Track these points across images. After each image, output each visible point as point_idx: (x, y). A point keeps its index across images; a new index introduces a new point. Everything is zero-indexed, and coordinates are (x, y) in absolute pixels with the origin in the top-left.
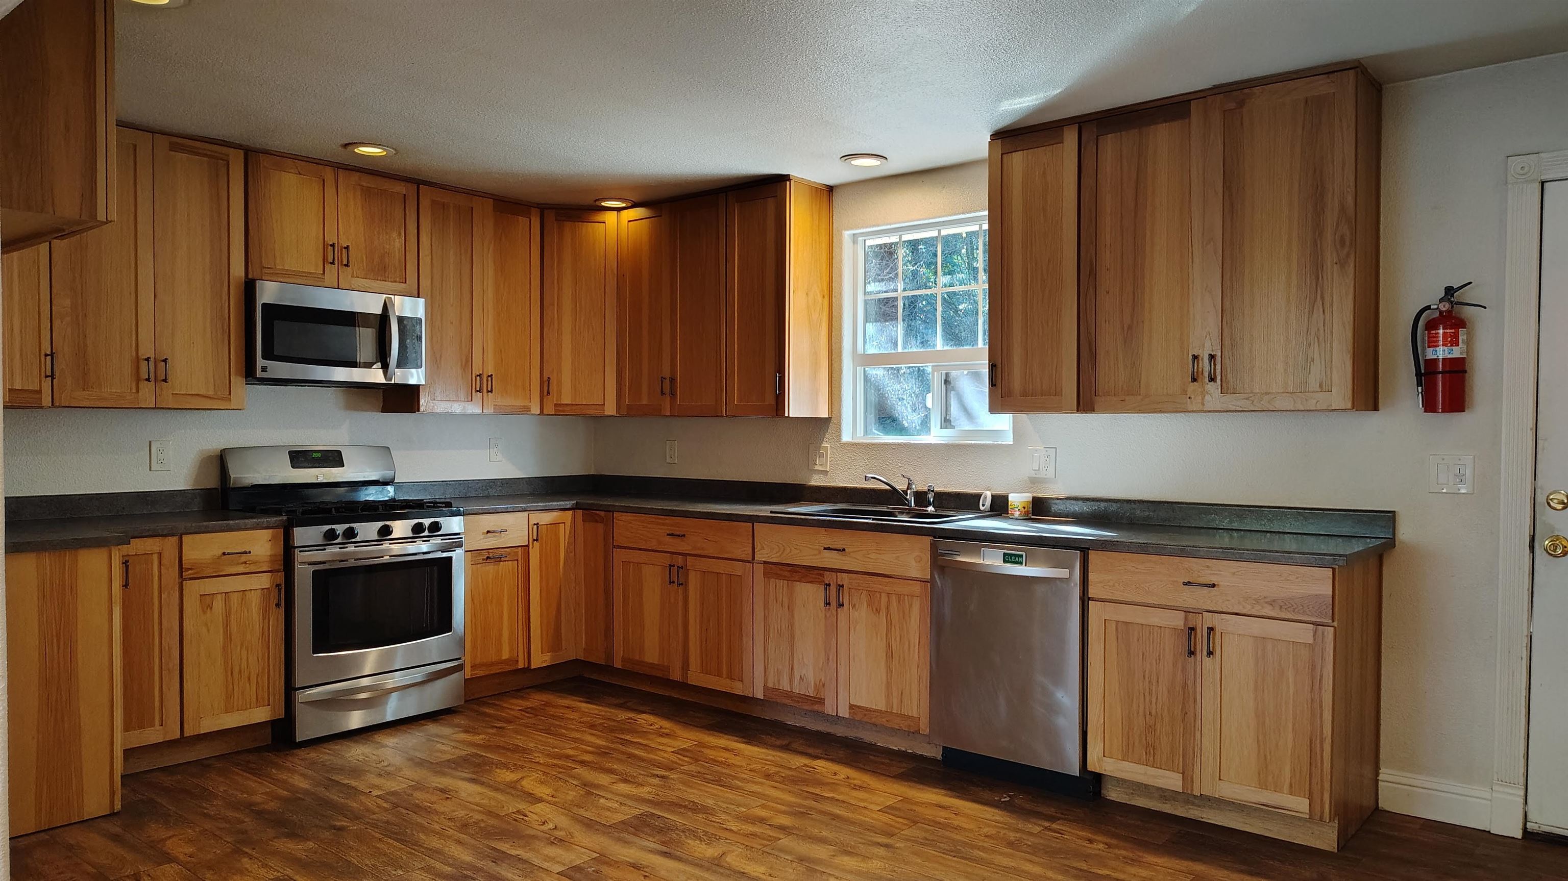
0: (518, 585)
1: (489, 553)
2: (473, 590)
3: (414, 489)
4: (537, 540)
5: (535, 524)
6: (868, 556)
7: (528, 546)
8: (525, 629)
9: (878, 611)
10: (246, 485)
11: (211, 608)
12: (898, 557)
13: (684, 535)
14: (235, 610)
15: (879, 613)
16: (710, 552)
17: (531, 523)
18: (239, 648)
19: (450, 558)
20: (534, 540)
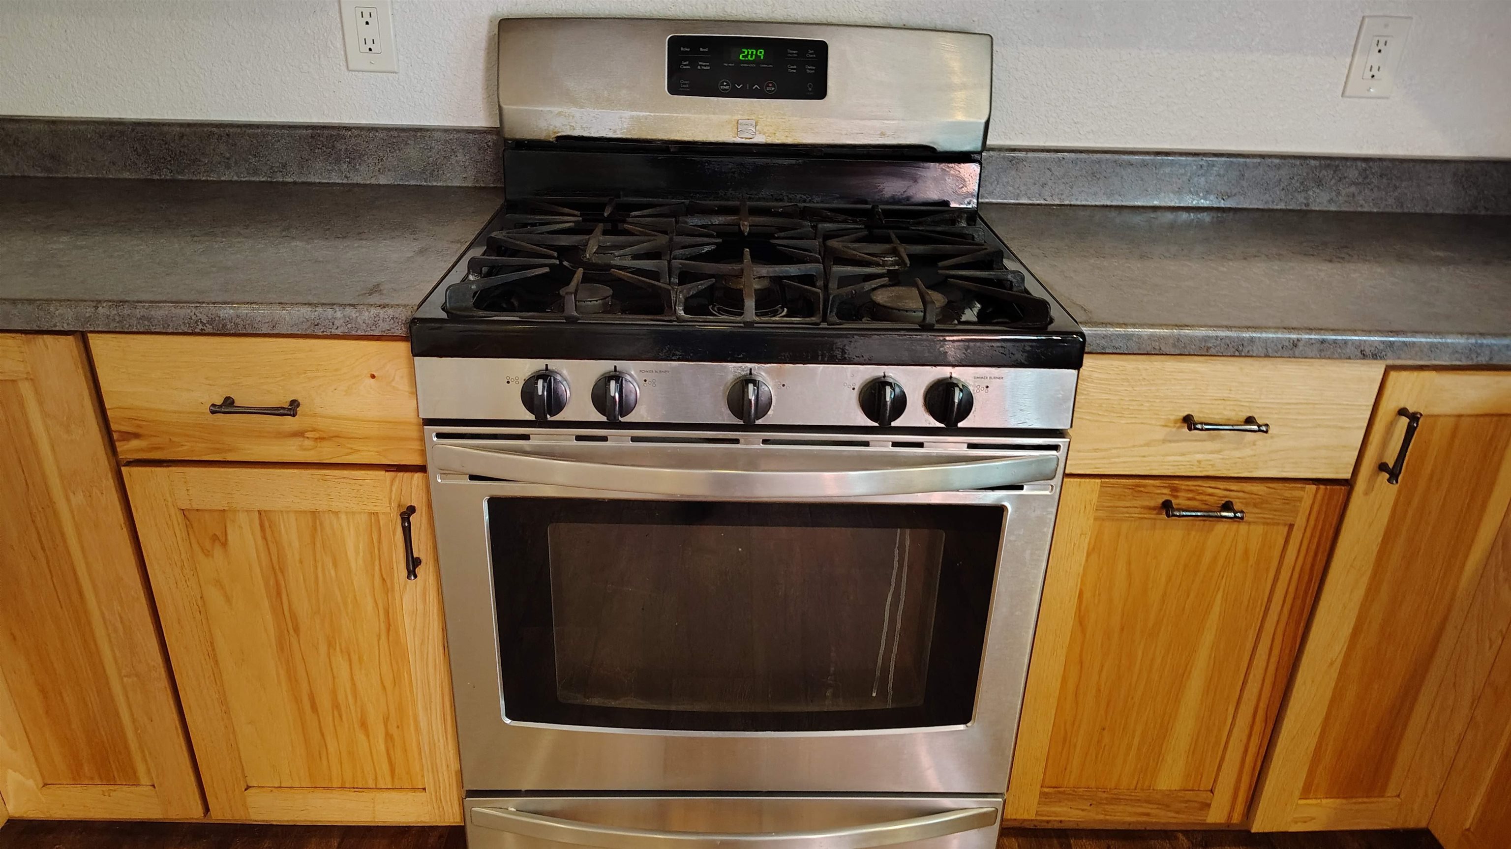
0: (1270, 600)
1: (1174, 489)
2: (1087, 595)
3: (1058, 171)
4: (1394, 475)
5: (1402, 412)
7: (1348, 484)
8: (1253, 749)
10: (542, 136)
11: (224, 544)
14: (297, 557)
17: (1389, 405)
18: (323, 649)
19: (998, 512)
20: (1382, 467)
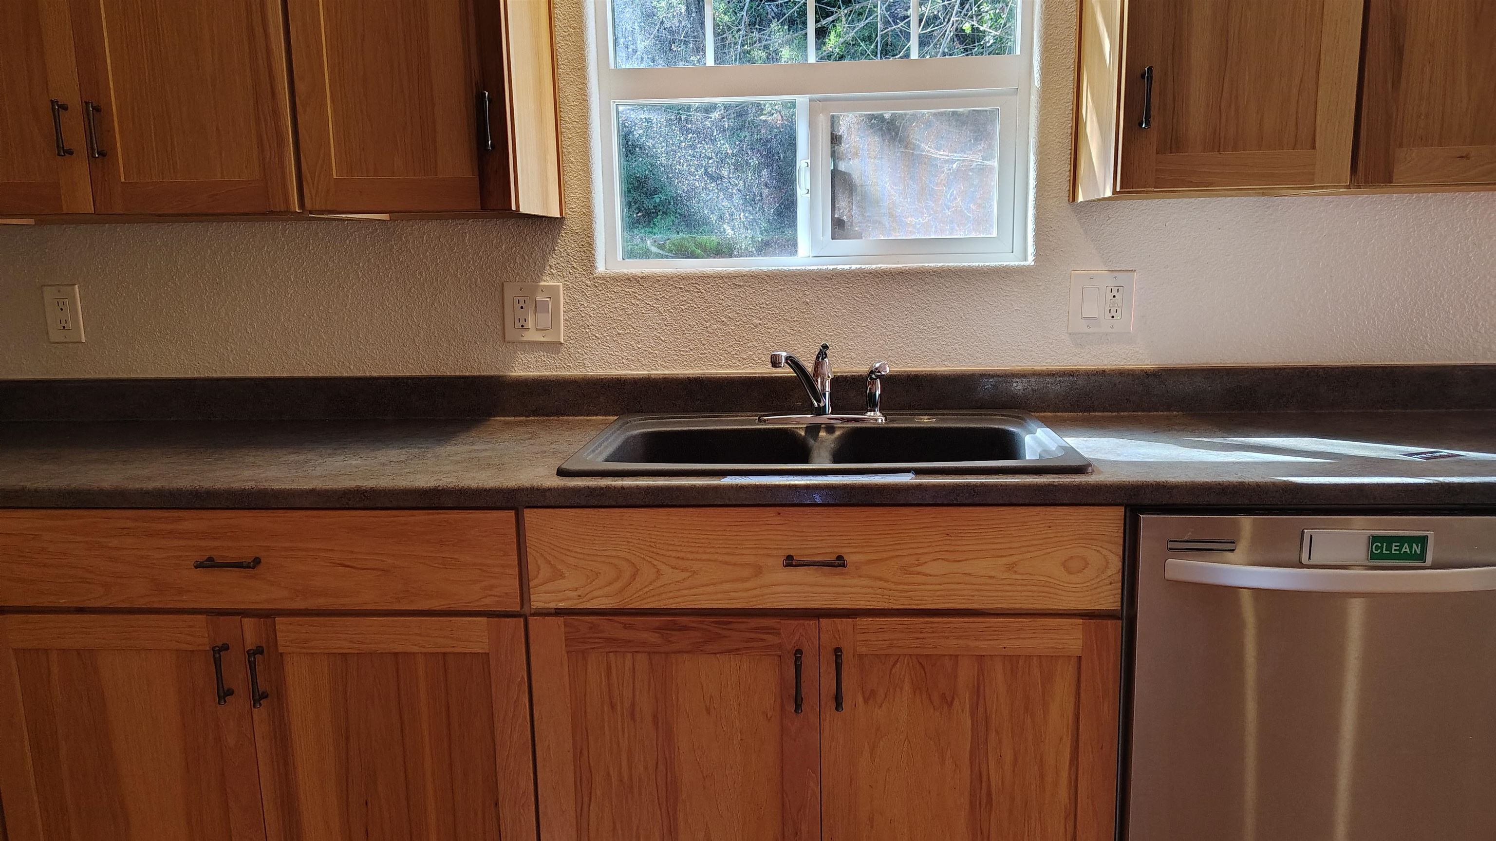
6: (919, 569)
9: (947, 701)
12: (1015, 564)
13: (257, 561)
15: (950, 705)
16: (368, 599)
